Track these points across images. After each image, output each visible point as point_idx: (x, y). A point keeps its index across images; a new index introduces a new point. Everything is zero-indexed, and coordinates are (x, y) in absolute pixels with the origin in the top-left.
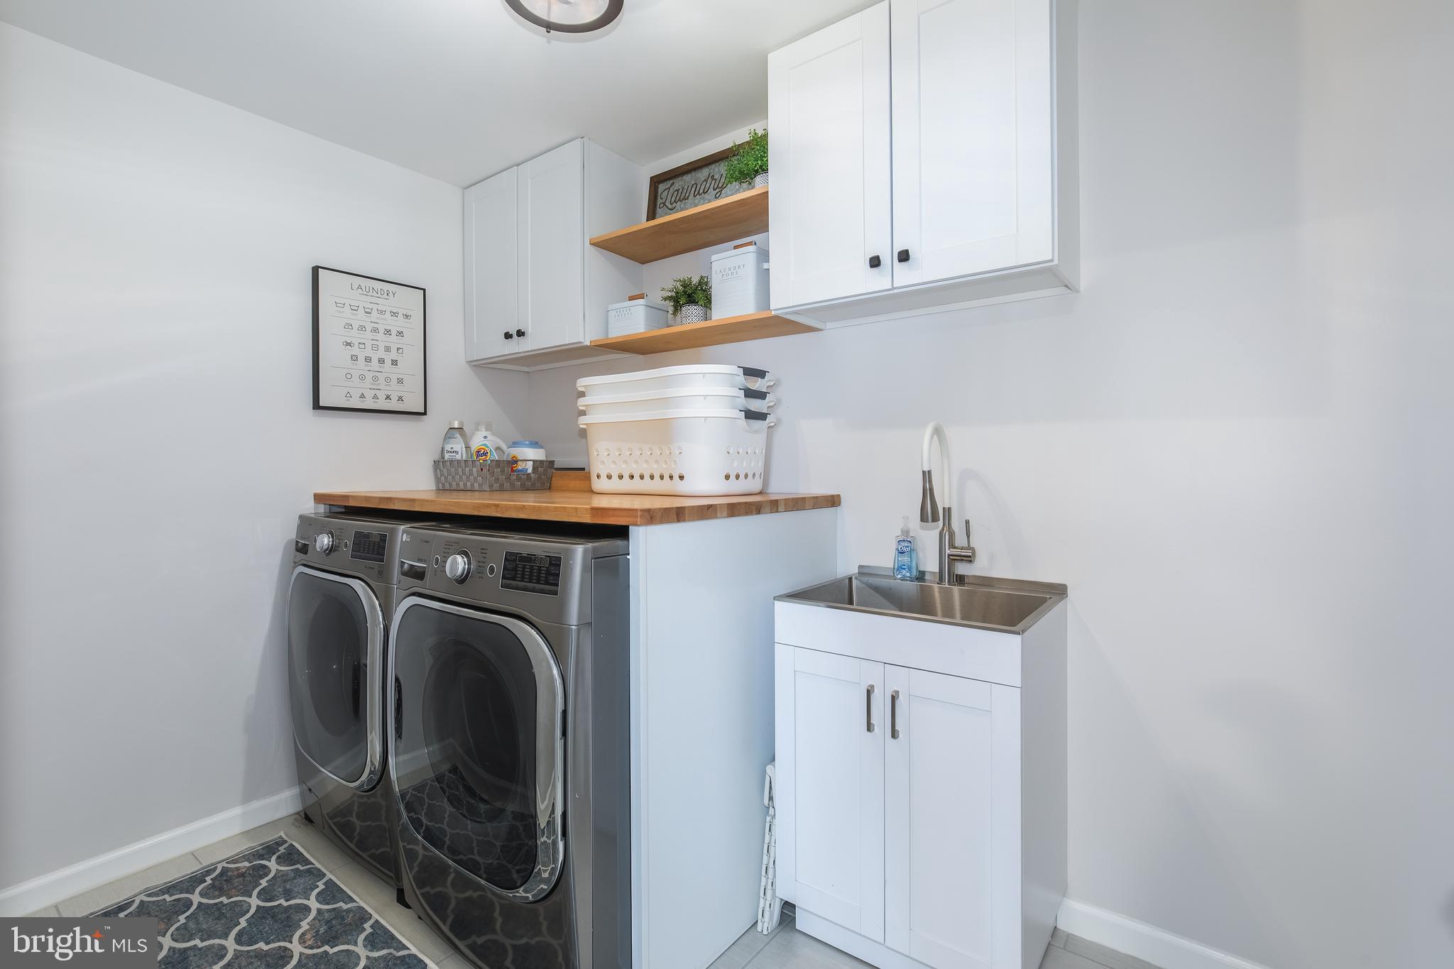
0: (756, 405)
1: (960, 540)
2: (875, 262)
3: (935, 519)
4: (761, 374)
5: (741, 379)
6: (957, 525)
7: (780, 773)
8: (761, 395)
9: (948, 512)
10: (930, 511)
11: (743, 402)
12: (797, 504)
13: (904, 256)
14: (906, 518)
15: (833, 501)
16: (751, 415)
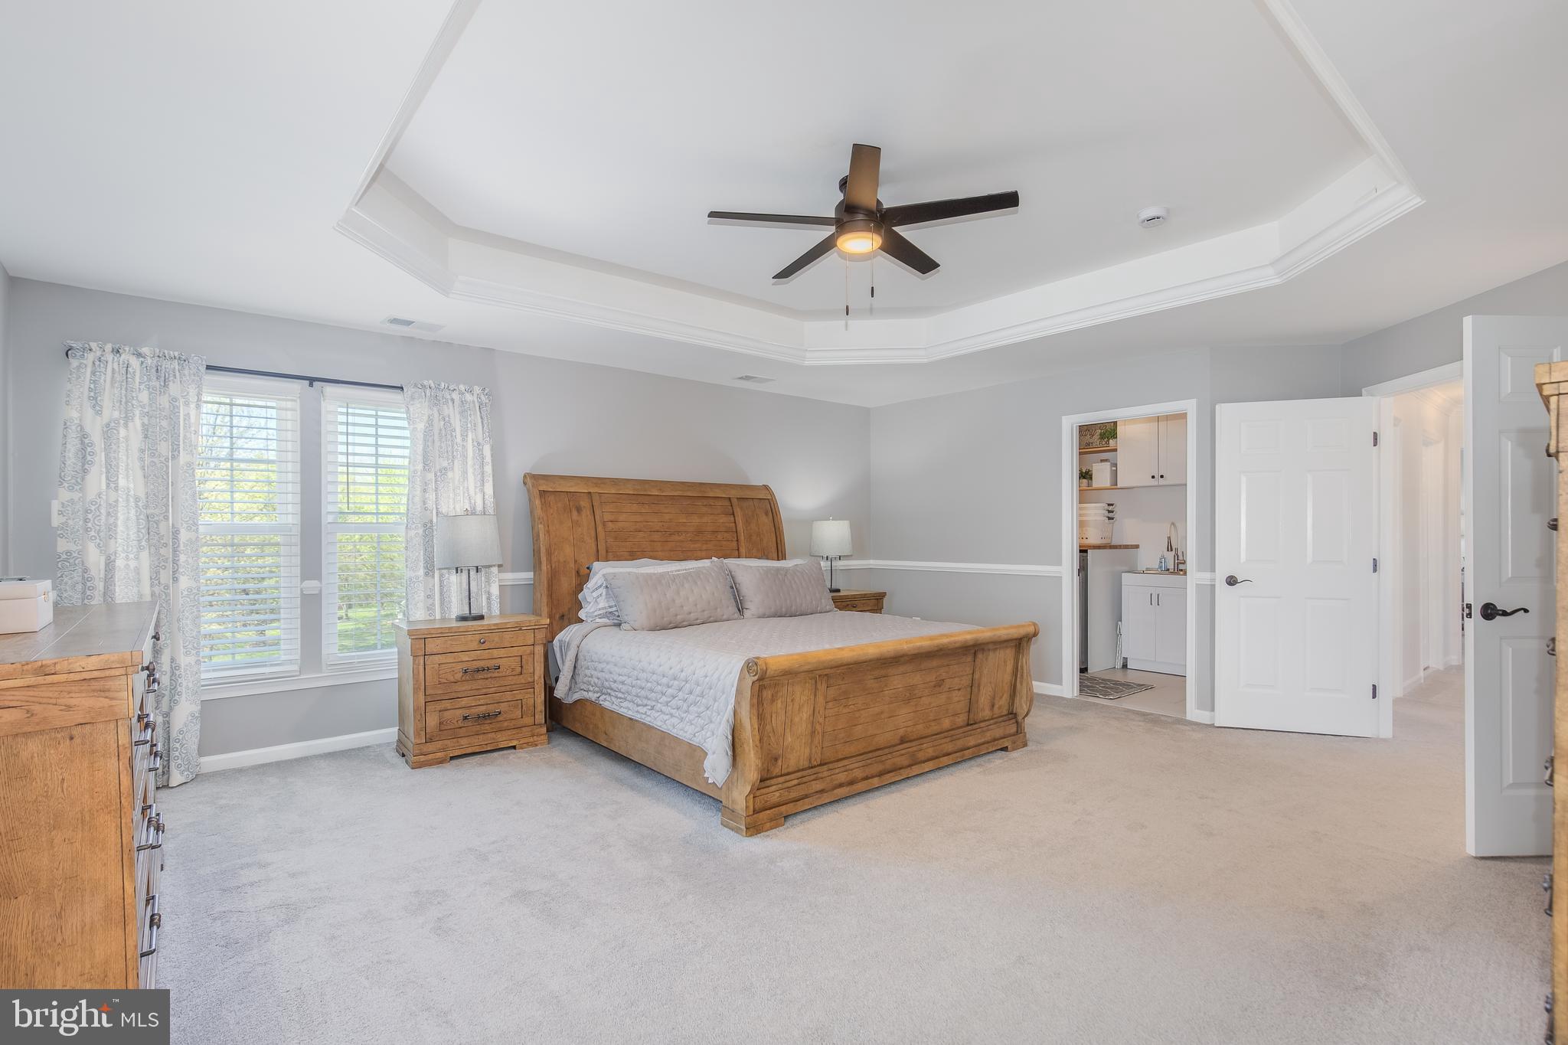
0: (1111, 515)
1: (1181, 558)
2: (1153, 477)
3: (1172, 550)
4: (1112, 505)
5: (1107, 507)
6: (1180, 554)
7: (1124, 626)
8: (1112, 512)
9: (1177, 549)
10: (1170, 548)
11: (1107, 513)
12: (1126, 547)
13: (1162, 477)
14: (1163, 552)
15: (1137, 547)
16: (1110, 518)
